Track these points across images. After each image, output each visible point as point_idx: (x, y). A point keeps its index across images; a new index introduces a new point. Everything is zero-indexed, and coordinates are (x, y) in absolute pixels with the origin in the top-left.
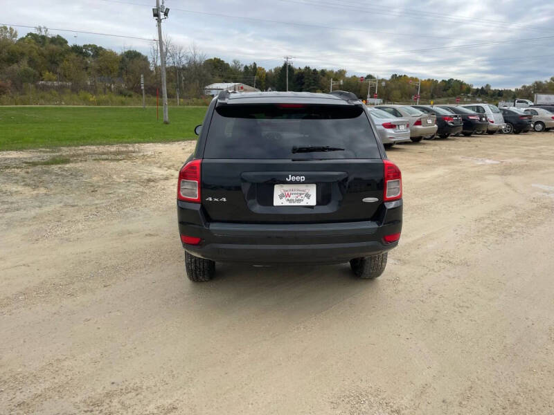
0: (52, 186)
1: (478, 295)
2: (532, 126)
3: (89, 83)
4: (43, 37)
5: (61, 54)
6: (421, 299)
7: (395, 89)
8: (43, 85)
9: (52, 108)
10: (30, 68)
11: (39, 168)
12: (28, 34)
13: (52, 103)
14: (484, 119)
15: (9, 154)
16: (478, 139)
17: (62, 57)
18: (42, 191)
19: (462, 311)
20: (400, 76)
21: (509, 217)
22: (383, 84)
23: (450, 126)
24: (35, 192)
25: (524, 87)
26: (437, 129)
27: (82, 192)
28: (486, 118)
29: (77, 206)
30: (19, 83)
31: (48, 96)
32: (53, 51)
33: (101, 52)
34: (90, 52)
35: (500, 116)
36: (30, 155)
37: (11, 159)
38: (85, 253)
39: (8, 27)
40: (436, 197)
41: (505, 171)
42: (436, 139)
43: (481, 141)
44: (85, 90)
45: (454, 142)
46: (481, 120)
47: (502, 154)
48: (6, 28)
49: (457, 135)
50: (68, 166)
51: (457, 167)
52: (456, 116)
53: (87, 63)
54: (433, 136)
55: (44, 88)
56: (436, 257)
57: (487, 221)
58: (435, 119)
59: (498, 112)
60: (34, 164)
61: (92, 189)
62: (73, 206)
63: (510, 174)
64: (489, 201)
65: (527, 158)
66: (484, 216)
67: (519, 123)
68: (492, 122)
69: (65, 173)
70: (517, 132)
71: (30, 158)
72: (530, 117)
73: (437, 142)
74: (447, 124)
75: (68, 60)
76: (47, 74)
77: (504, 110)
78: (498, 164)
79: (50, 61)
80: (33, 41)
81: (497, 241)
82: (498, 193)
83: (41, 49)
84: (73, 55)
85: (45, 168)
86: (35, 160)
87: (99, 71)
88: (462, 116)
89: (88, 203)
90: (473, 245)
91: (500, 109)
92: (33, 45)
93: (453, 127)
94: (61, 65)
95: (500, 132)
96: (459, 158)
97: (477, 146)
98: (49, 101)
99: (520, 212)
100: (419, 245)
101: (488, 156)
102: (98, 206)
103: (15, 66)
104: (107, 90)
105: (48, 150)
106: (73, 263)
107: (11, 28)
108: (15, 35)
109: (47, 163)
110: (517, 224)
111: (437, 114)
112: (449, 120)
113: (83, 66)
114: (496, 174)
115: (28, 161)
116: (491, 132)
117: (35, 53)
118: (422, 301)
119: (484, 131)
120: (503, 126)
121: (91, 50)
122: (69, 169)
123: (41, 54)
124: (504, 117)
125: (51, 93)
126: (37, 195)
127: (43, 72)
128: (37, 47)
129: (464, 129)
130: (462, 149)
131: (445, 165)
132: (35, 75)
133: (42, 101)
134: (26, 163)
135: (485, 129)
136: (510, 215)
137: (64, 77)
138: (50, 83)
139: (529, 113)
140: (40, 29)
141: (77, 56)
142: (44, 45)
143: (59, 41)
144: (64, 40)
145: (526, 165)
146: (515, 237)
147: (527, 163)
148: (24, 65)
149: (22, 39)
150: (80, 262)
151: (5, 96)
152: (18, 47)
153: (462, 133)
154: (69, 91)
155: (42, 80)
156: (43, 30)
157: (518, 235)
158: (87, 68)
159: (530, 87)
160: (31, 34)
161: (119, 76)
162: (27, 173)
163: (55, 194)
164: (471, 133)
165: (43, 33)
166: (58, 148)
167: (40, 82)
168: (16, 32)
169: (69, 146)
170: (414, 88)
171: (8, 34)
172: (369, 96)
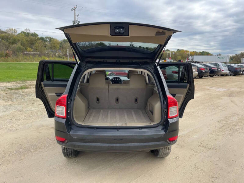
0: (15, 100)
1: (222, 169)
2: (241, 72)
3: (46, 53)
4: (28, 33)
5: (35, 41)
6: (191, 172)
7: (179, 55)
8: (27, 53)
9: (29, 63)
10: (21, 46)
11: (12, 91)
12: (22, 32)
13: (30, 61)
14: (219, 69)
15: (2, 84)
16: (217, 78)
17: (35, 42)
18: (10, 103)
19: (213, 180)
20: (181, 50)
21: (235, 120)
22: (173, 53)
23: (203, 72)
24: (6, 104)
25: (236, 55)
26: (197, 74)
27: (28, 104)
28: (220, 69)
29: (23, 111)
30: (16, 53)
31: (28, 58)
32: (32, 39)
33: (52, 40)
34: (48, 40)
35: (227, 68)
36: (11, 85)
37: (2, 86)
38: (17, 138)
39: (14, 29)
40: (197, 108)
41: (231, 95)
42: (197, 78)
43: (218, 79)
44: (44, 56)
45: (205, 80)
46: (218, 70)
47: (228, 86)
48: (12, 29)
49: (207, 76)
50: (27, 90)
51: (207, 92)
52: (206, 68)
53: (46, 44)
54: (196, 77)
55: (27, 54)
56: (198, 143)
57: (224, 122)
58: (196, 69)
59: (225, 66)
60: (12, 89)
61: (33, 102)
62: (21, 111)
63: (233, 96)
64: (224, 110)
65: (240, 88)
66: (222, 119)
67: (235, 71)
68: (223, 71)
69: (23, 94)
70: (234, 75)
71: (11, 86)
72: (240, 68)
73: (198, 80)
74: (202, 72)
75: (38, 43)
76: (28, 49)
77: (228, 65)
78: (226, 91)
79: (31, 43)
80: (24, 35)
81: (230, 134)
82: (228, 106)
83: (27, 38)
84: (40, 41)
85: (16, 91)
86: (13, 87)
87: (51, 48)
88: (209, 68)
89: (28, 110)
90: (218, 136)
91: (226, 65)
92: (24, 37)
93: (205, 73)
94: (35, 45)
95: (227, 75)
96: (208, 87)
97: (216, 82)
98: (28, 60)
99: (240, 117)
100: (189, 136)
101: (222, 87)
102: (33, 111)
103: (15, 45)
104: (54, 56)
105: (21, 82)
106: (9, 144)
107: (15, 30)
108: (16, 32)
109: (17, 89)
110: (239, 124)
111: (198, 67)
112: (203, 69)
113: (44, 45)
114: (226, 96)
115: (10, 87)
116: (222, 75)
117: (24, 40)
118: (191, 173)
119: (219, 75)
120: (228, 72)
121: (49, 39)
122: (27, 92)
123: (27, 40)
124: (228, 68)
125: (30, 57)
126: (6, 105)
127: (27, 48)
128: (25, 37)
129: (210, 74)
130: (210, 83)
131: (202, 91)
132: (23, 49)
133: (25, 60)
134: (8, 88)
135: (220, 74)
136: (235, 118)
137: (36, 50)
138: (30, 53)
139: (240, 67)
140: (27, 30)
141: (42, 41)
142: (28, 36)
143: (35, 35)
144: (37, 34)
145: (240, 92)
146: (239, 132)
147: (241, 91)
148: (19, 45)
149: (19, 34)
150: (12, 144)
151: (9, 58)
152: (17, 37)
153: (209, 75)
154: (37, 56)
155: (26, 51)
156: (28, 30)
157: (240, 130)
158: (46, 47)
159: (239, 55)
160: (23, 32)
161: (59, 50)
162: (6, 93)
163: (15, 105)
164: (213, 76)
165: (28, 32)
166: (26, 81)
167: (25, 52)
168: (17, 31)
169: (31, 80)
170: (187, 55)
171: (13, 32)
172: (167, 58)
